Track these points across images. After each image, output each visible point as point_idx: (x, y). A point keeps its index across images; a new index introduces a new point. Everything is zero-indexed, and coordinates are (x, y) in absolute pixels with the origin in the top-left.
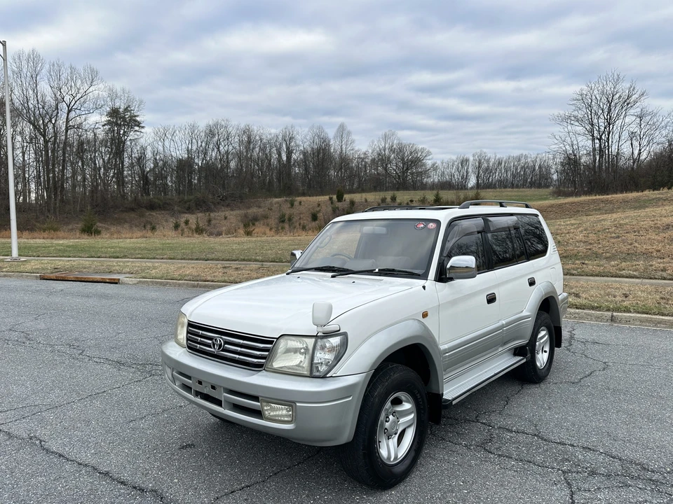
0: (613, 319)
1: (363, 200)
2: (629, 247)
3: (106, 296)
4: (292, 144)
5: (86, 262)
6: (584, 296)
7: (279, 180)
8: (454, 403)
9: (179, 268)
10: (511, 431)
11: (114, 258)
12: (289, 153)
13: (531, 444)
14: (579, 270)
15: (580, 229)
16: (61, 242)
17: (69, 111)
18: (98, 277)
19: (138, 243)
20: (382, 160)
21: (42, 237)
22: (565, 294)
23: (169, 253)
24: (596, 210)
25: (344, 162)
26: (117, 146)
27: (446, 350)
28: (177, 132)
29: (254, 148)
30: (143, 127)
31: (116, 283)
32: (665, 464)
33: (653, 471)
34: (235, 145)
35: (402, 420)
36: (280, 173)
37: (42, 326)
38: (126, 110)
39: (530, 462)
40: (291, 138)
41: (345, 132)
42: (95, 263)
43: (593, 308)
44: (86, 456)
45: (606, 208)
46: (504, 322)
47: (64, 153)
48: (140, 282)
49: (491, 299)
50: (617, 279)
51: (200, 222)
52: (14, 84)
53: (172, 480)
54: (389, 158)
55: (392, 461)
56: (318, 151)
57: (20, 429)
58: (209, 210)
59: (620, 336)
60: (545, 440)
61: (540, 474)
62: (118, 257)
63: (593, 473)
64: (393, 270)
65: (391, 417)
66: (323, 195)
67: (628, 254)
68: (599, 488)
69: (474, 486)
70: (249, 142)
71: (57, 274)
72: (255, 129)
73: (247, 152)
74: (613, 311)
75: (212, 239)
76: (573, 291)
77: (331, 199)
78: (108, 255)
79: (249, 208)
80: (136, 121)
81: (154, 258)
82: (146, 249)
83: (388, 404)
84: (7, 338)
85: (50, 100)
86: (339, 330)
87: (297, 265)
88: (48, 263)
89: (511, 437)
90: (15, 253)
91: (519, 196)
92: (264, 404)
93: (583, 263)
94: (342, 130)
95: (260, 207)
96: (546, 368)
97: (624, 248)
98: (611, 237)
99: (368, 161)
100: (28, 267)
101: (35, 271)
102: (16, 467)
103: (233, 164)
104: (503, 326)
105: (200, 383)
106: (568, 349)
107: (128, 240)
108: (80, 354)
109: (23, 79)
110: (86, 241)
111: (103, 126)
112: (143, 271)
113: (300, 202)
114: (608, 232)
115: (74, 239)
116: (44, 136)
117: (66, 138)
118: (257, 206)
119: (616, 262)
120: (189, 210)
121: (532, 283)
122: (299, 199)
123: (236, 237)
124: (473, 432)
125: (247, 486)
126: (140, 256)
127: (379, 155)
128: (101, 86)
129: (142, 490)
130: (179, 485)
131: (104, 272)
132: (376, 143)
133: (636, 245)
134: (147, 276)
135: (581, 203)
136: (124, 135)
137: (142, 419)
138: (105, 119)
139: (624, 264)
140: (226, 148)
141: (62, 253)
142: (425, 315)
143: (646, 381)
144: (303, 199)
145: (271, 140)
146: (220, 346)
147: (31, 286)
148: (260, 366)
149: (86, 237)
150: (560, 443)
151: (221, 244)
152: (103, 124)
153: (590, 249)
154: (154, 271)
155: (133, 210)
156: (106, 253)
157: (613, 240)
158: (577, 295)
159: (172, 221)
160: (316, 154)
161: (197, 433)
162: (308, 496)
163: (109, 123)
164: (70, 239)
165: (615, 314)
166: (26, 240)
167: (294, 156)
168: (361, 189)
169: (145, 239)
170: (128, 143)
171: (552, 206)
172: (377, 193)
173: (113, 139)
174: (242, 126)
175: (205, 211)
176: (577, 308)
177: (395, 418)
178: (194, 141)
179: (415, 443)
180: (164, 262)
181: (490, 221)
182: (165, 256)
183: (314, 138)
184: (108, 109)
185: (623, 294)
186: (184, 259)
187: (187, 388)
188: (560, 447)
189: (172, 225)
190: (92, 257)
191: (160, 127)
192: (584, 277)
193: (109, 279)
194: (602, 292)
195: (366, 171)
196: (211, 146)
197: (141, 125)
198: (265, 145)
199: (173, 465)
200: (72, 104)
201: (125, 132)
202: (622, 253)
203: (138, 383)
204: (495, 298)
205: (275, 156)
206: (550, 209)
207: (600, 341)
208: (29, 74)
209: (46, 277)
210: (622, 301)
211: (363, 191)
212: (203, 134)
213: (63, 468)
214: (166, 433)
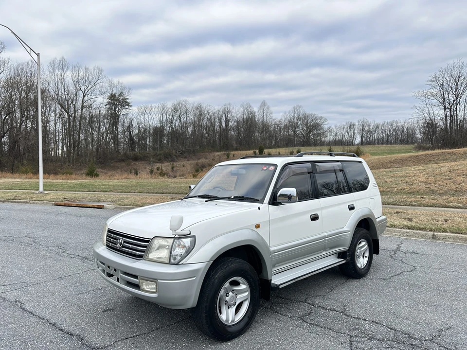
0: (434, 237)
1: (277, 153)
2: (458, 186)
3: (91, 217)
4: (229, 116)
5: (84, 194)
6: (415, 220)
7: (220, 140)
8: (281, 287)
9: (143, 199)
10: (326, 309)
11: (104, 192)
12: (227, 121)
13: (337, 318)
14: (418, 202)
15: (423, 173)
16: (73, 181)
17: (84, 97)
18: (90, 204)
19: (121, 182)
20: (292, 125)
21: (61, 178)
22: (384, 217)
23: (139, 189)
24: (444, 160)
25: (265, 127)
26: (114, 119)
27: (275, 250)
28: (153, 109)
29: (203, 119)
30: (131, 106)
31: (101, 208)
32: (426, 334)
33: (415, 339)
34: (191, 117)
35: (239, 296)
36: (220, 135)
37: (46, 234)
38: (120, 95)
39: (330, 329)
40: (228, 112)
41: (266, 107)
42: (90, 195)
43: (420, 229)
44: (45, 313)
45: (451, 159)
46: (326, 234)
47: (80, 124)
48: (117, 207)
49: (314, 218)
50: (446, 209)
51: (163, 168)
52: (50, 80)
53: (92, 330)
54: (297, 123)
55: (230, 323)
56: (247, 119)
57: (11, 297)
58: (173, 161)
59: (434, 249)
60: (348, 316)
61: (334, 337)
62: (106, 192)
63: (371, 338)
64: (243, 197)
65: (231, 294)
66: (250, 150)
67: (456, 191)
68: (371, 348)
69: (285, 343)
70: (200, 115)
71: (65, 202)
72: (204, 106)
73: (199, 121)
74: (434, 232)
75: (170, 180)
76: (408, 217)
77: (255, 152)
78: (100, 190)
79: (199, 159)
80: (126, 102)
81: (129, 192)
82: (125, 186)
83: (227, 285)
84: (22, 242)
85: (72, 89)
86: (190, 234)
87: (191, 195)
88: (61, 195)
89: (324, 313)
90: (41, 188)
91: (391, 150)
92: (141, 281)
93: (422, 198)
94: (263, 104)
95: (206, 158)
96: (365, 268)
97: (454, 187)
98: (445, 179)
99: (282, 126)
100: (48, 197)
101: (52, 200)
102: (2, 318)
103: (190, 130)
104: (324, 237)
105: (109, 267)
106: (392, 257)
107: (116, 181)
108: (63, 252)
109: (56, 76)
110: (89, 181)
111: (106, 105)
112: (119, 200)
113: (234, 155)
114: (443, 176)
115: (81, 179)
116: (68, 113)
117: (82, 114)
118: (204, 158)
119: (446, 197)
120: (160, 161)
121: (352, 208)
122: (233, 153)
123: (186, 178)
124: (299, 308)
125: (137, 336)
126: (120, 191)
127: (290, 122)
128: (104, 79)
129: (72, 335)
130: (95, 333)
131: (95, 201)
132: (287, 113)
133: (463, 184)
134: (121, 203)
135: (432, 155)
136: (118, 111)
137: (86, 293)
138: (106, 101)
139: (452, 198)
140: (185, 119)
141: (72, 189)
142: (258, 226)
143: (439, 280)
144: (236, 152)
145: (215, 113)
146: (121, 244)
147: (47, 210)
148: (141, 257)
149: (89, 178)
150: (357, 318)
151: (176, 183)
152: (105, 104)
153: (428, 187)
154: (126, 200)
155: (123, 161)
156: (99, 189)
157: (446, 181)
158: (410, 220)
159: (149, 168)
160: (246, 122)
161: (117, 302)
162: (173, 343)
163: (109, 103)
164: (79, 179)
165: (435, 233)
166: (51, 180)
167: (230, 124)
168: (277, 146)
169: (127, 180)
170: (121, 117)
171: (411, 157)
172: (287, 148)
173: (112, 114)
174: (196, 104)
175: (170, 162)
176: (409, 229)
177: (234, 295)
178: (164, 115)
179: (249, 312)
180: (133, 195)
181: (318, 166)
182: (136, 191)
183: (244, 111)
184: (109, 95)
185: (445, 219)
186: (148, 193)
187: (104, 271)
188: (356, 320)
189: (148, 171)
190: (90, 191)
191: (142, 106)
192: (422, 208)
193: (97, 206)
194: (430, 218)
195: (280, 133)
196: (175, 118)
197: (130, 105)
198: (211, 116)
199: (95, 321)
200: (86, 92)
201: (119, 109)
202: (452, 190)
203: (93, 271)
204: (318, 217)
205: (217, 124)
206: (410, 159)
207: (418, 252)
208: (59, 73)
209: (58, 204)
210: (442, 224)
211: (278, 147)
212: (170, 110)
213: (29, 320)
214: (99, 302)
